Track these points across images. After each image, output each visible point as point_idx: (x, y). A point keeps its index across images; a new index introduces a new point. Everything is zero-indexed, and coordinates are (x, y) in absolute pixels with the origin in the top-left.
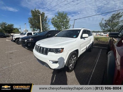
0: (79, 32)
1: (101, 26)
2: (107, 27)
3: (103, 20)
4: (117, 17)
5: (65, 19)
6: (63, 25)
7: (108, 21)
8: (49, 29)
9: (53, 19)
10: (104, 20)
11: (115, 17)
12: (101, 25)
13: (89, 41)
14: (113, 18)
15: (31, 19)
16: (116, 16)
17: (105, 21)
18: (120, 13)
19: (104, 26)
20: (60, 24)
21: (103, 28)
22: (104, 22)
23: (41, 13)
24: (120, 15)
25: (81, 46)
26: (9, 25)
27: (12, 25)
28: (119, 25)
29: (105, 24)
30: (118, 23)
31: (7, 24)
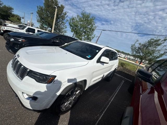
0: (97, 51)
1: (132, 50)
2: (139, 53)
3: (137, 42)
4: (155, 44)
5: (89, 25)
6: (85, 32)
7: (143, 45)
8: (66, 32)
9: (73, 19)
10: (139, 42)
11: (152, 43)
12: (133, 48)
13: (109, 68)
14: (150, 43)
15: (42, 9)
16: (154, 42)
17: (140, 44)
18: (159, 40)
19: (137, 51)
20: (81, 29)
21: (135, 52)
22: (137, 45)
23: (60, 5)
24: (159, 42)
25: (95, 74)
26: (5, 7)
27: (11, 9)
28: (155, 55)
29: (139, 48)
30: (154, 52)
31: (3, 5)
